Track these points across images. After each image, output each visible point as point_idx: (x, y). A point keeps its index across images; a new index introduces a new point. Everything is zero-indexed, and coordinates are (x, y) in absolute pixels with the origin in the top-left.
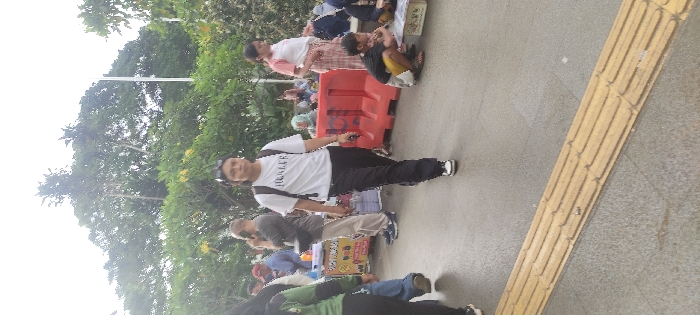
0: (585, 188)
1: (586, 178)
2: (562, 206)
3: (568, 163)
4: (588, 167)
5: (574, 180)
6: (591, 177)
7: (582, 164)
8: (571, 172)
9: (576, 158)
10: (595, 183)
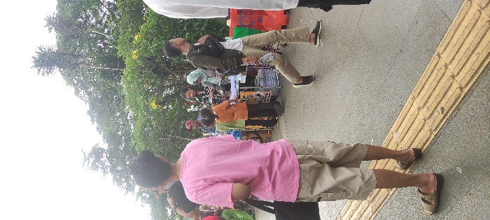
0: (450, 93)
1: (451, 84)
2: (428, 104)
3: (436, 71)
4: (453, 77)
5: (440, 85)
6: (455, 86)
7: (449, 74)
8: (438, 78)
9: (443, 68)
10: (458, 91)
